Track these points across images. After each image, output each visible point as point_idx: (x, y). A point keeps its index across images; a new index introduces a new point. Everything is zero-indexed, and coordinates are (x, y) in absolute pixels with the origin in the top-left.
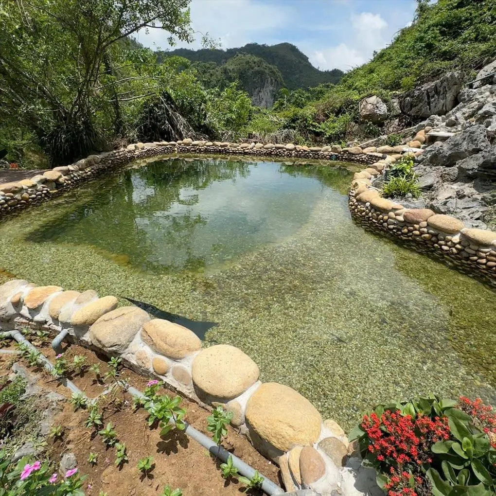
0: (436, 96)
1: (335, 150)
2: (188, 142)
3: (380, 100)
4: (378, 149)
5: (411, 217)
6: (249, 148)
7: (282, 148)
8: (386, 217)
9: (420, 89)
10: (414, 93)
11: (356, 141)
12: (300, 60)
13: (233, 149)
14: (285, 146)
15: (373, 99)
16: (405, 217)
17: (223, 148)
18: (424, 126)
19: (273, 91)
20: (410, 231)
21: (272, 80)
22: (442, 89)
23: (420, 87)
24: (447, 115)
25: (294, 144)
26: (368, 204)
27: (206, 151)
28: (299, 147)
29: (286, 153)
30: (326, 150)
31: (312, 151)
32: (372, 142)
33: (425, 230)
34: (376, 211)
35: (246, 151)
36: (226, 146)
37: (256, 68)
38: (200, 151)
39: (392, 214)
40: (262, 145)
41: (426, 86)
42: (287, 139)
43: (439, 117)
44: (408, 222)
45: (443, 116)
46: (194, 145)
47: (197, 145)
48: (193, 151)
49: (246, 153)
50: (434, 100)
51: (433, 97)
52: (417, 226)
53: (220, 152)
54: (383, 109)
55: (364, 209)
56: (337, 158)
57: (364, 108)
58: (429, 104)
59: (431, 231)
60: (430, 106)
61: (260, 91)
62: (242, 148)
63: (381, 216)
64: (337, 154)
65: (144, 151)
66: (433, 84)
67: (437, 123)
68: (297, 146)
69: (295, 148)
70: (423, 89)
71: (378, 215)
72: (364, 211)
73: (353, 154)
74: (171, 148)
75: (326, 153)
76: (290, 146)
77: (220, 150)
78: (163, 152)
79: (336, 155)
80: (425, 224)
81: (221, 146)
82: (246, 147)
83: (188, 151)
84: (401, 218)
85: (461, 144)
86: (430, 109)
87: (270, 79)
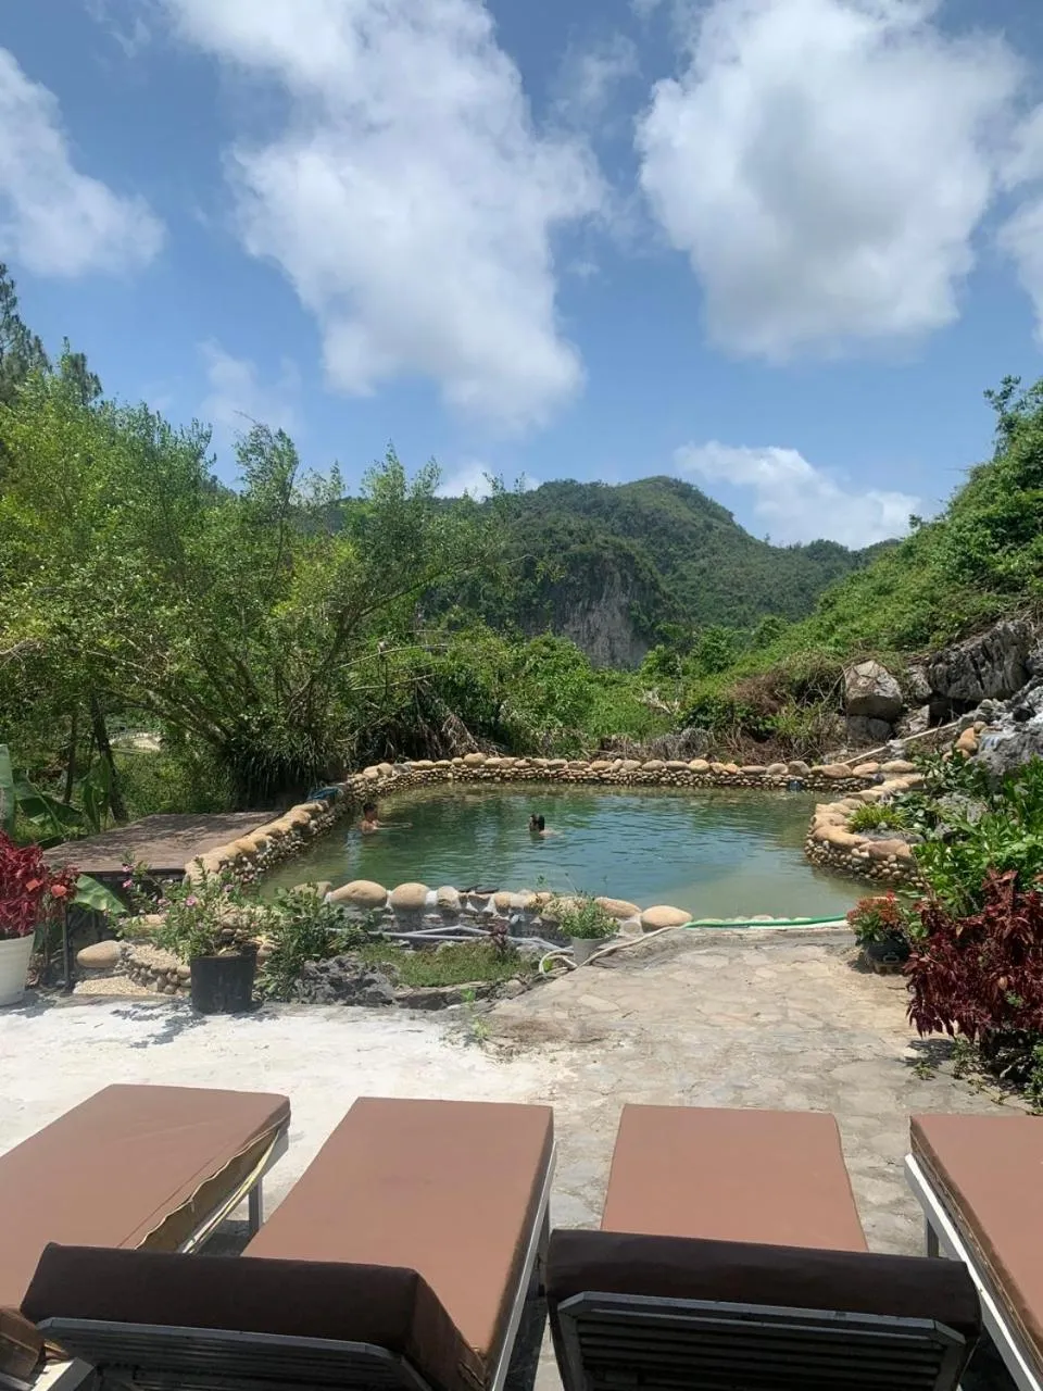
0: (987, 663)
1: (795, 770)
2: (474, 760)
3: (883, 670)
4: (883, 766)
5: (876, 850)
6: (611, 769)
7: (683, 768)
8: (849, 857)
9: (957, 649)
10: (949, 656)
11: (844, 752)
12: (709, 519)
13: (577, 772)
14: (689, 766)
15: (868, 668)
16: (870, 851)
17: (554, 772)
18: (971, 720)
19: (630, 608)
20: (880, 870)
21: (624, 577)
22: (994, 651)
23: (957, 646)
24: (1013, 698)
25: (707, 759)
26: (826, 843)
27: (515, 778)
28: (718, 766)
29: (691, 778)
30: (777, 771)
31: (747, 773)
32: (878, 753)
33: (895, 865)
34: (837, 849)
35: (604, 776)
36: (562, 766)
37: (576, 548)
38: (504, 779)
39: (855, 851)
40: (638, 763)
41: (968, 645)
42: (690, 749)
43: (999, 704)
44: (875, 858)
45: (1006, 701)
46: (489, 766)
47: (496, 766)
48: (485, 778)
49: (603, 781)
50: (987, 671)
51: (983, 665)
52: (885, 862)
53: (546, 779)
54: (891, 687)
55: (822, 850)
56: (801, 787)
57: (854, 683)
58: (979, 677)
59: (901, 866)
60: (981, 681)
61: (589, 610)
62: (595, 770)
63: (843, 856)
64: (801, 778)
65: (392, 779)
66: (979, 641)
67: (999, 714)
68: (714, 764)
69: (711, 769)
70: (962, 650)
71: (840, 855)
72: (822, 854)
73: (834, 778)
74: (439, 772)
75: (777, 777)
76: (699, 764)
77: (546, 774)
78: (424, 782)
79: (799, 781)
80: (893, 857)
81: (550, 767)
82: (603, 769)
83: (476, 778)
84: (866, 854)
85: (1020, 754)
86: (983, 687)
87: (618, 575)
